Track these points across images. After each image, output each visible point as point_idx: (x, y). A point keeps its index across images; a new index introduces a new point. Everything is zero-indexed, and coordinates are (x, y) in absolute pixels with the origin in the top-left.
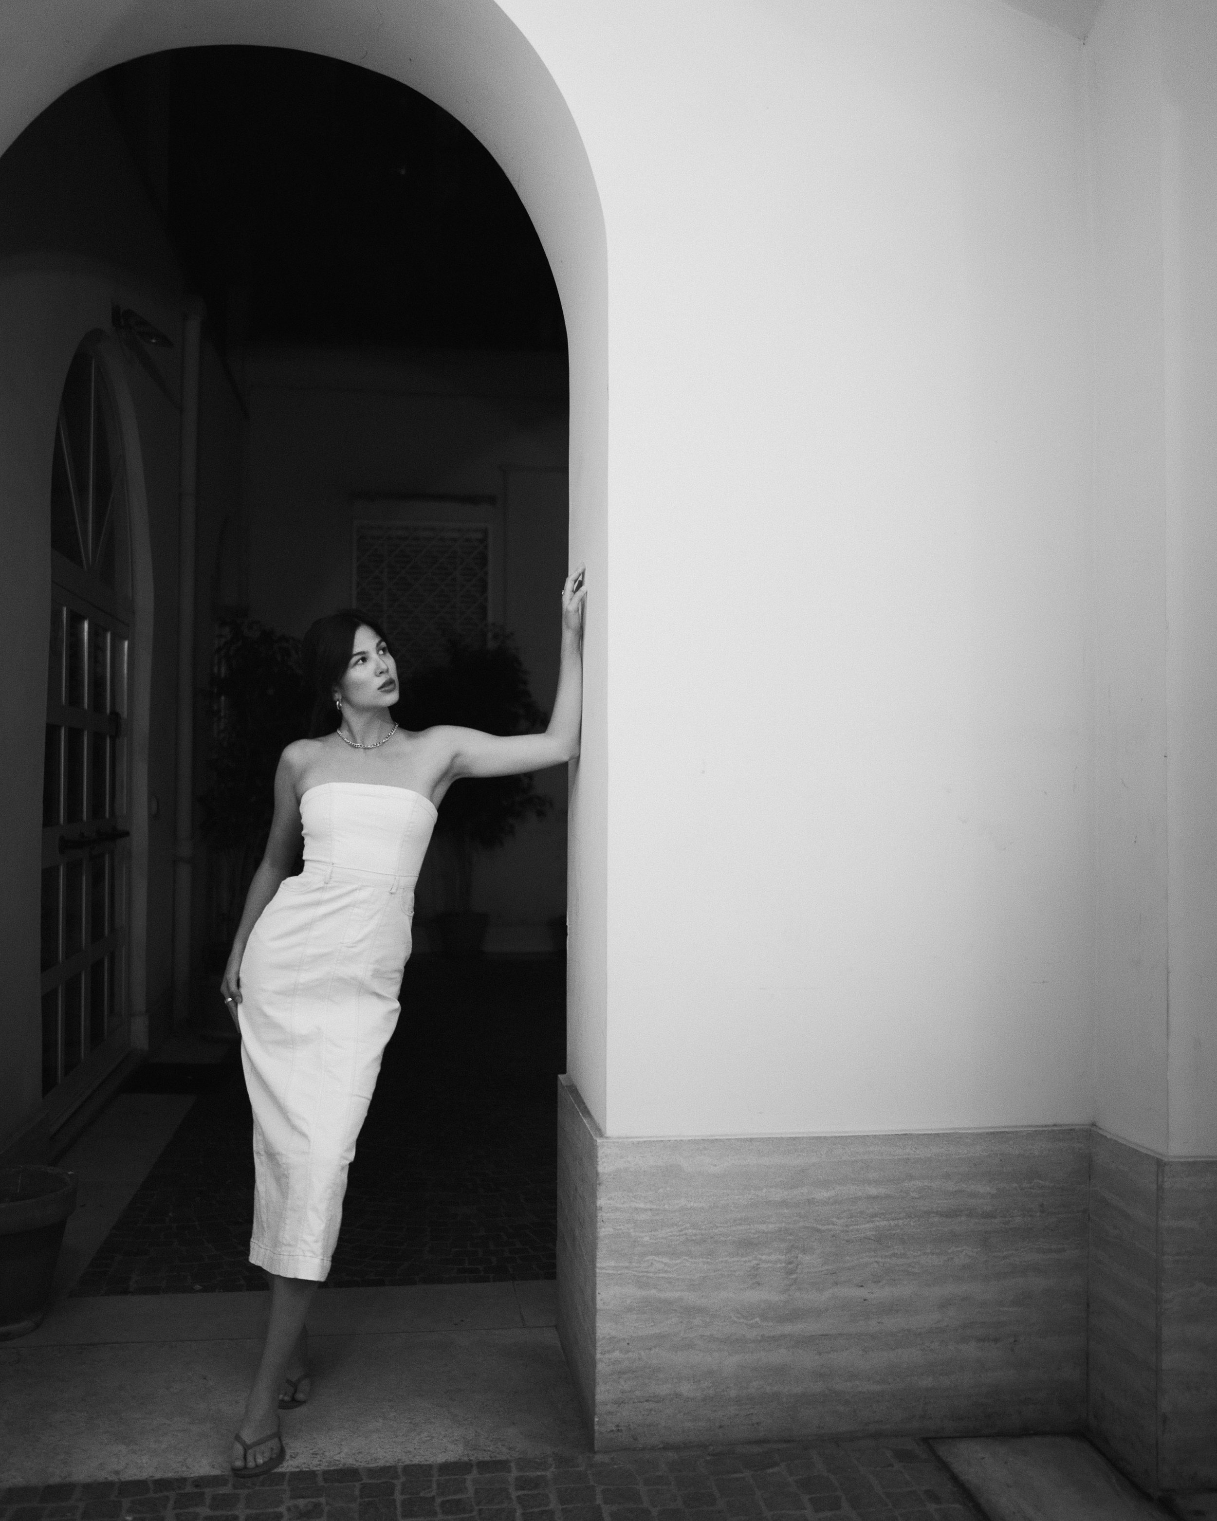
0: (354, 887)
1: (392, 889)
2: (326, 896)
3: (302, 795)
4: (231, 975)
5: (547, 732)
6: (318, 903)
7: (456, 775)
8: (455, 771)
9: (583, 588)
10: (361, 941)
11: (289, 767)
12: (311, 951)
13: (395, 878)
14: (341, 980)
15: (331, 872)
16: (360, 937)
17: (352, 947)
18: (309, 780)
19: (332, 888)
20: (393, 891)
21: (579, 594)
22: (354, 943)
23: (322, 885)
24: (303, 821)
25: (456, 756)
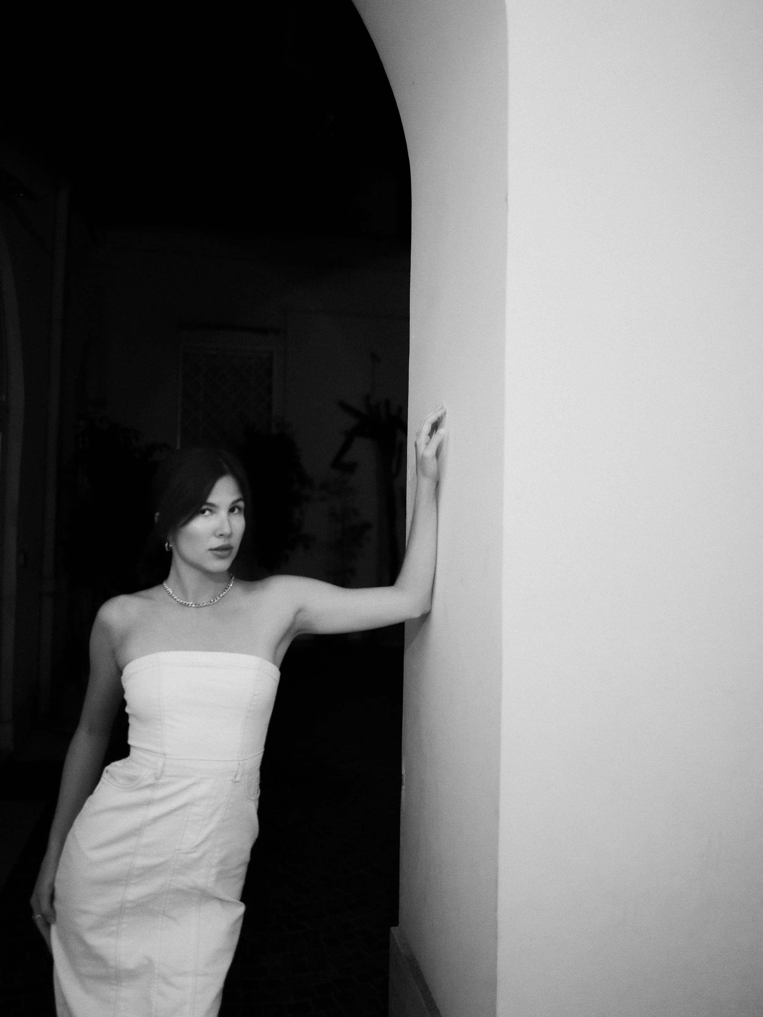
0: (192, 780)
1: (235, 777)
2: (159, 793)
3: (124, 667)
4: (42, 888)
5: (396, 584)
6: (149, 803)
7: (298, 631)
8: (297, 627)
9: (441, 431)
10: (202, 843)
11: (107, 630)
12: (140, 862)
13: (239, 764)
14: (178, 891)
15: (164, 765)
16: (200, 839)
17: (191, 852)
18: (132, 648)
19: (164, 785)
20: (237, 779)
21: (437, 438)
22: (193, 848)
23: (151, 781)
24: (127, 697)
25: (299, 611)
